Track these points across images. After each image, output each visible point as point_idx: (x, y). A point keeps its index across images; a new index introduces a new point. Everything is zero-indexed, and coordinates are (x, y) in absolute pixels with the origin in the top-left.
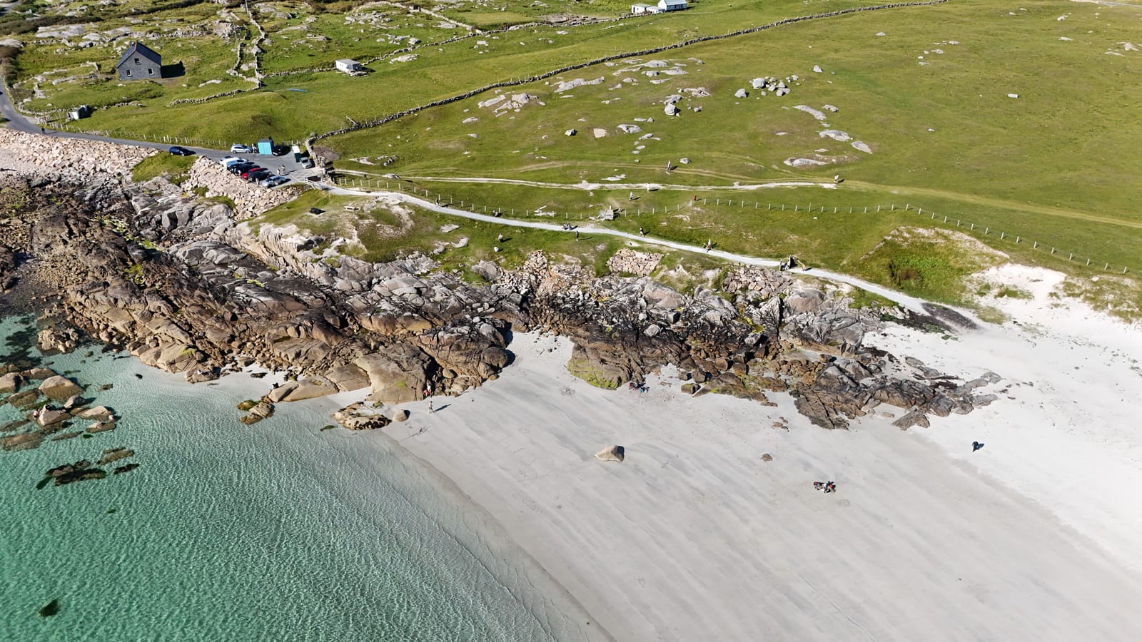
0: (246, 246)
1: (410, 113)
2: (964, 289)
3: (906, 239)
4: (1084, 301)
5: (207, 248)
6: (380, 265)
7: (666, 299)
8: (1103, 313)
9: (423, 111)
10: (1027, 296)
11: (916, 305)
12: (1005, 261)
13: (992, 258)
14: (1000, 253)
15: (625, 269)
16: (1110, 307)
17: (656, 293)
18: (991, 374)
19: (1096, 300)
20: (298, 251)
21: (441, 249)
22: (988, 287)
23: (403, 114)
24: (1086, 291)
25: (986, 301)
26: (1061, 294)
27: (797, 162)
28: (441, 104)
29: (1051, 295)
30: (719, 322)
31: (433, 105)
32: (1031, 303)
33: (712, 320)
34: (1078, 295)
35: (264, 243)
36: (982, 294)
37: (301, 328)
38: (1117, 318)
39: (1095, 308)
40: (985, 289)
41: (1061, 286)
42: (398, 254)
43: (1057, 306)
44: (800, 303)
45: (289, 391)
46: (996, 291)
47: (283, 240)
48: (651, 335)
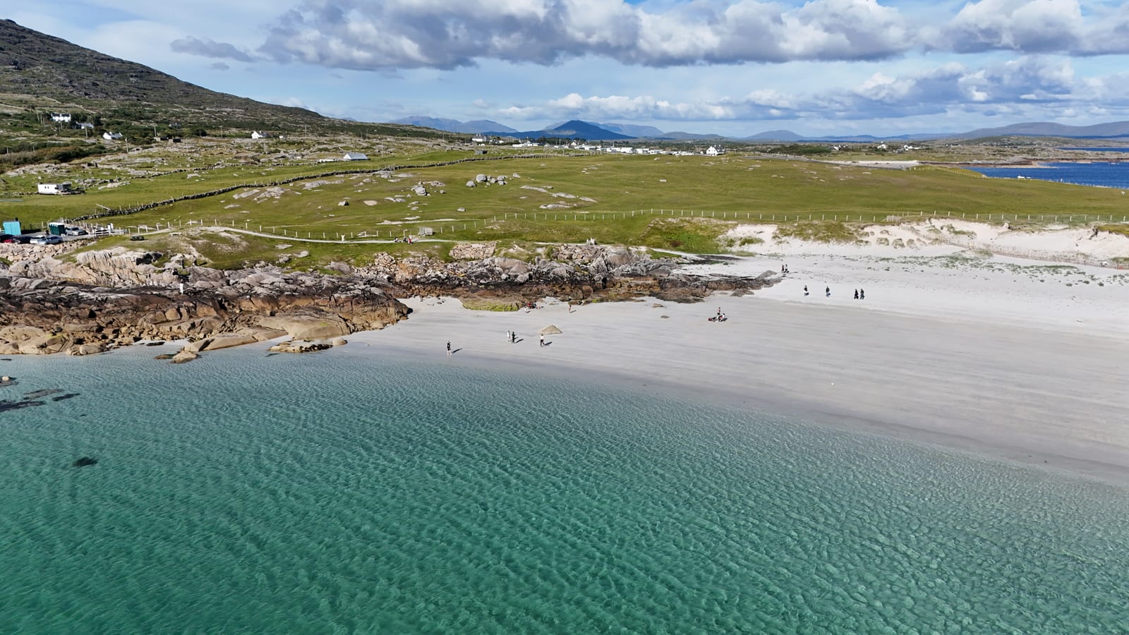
0: (60, 275)
1: (164, 203)
2: (717, 246)
3: (663, 226)
4: (795, 237)
5: (14, 278)
6: (231, 272)
7: (517, 265)
8: (810, 242)
9: (177, 203)
10: (760, 241)
11: (694, 256)
12: (737, 225)
13: (726, 226)
14: (730, 222)
15: (468, 256)
16: (812, 237)
17: (506, 263)
18: (770, 272)
19: (801, 234)
20: (138, 264)
21: (287, 259)
22: (732, 241)
23: (157, 205)
24: (794, 231)
25: (736, 248)
26: (780, 235)
27: (550, 206)
28: (193, 198)
29: (774, 237)
30: (566, 275)
31: (186, 198)
32: (764, 245)
33: (560, 274)
34: (791, 235)
35: (89, 265)
36: (731, 246)
37: (182, 310)
38: (820, 242)
39: (804, 239)
40: (731, 243)
41: (778, 232)
42: (245, 264)
43: (781, 242)
44: (617, 259)
45: (207, 343)
46: (739, 242)
47: (113, 258)
48: (522, 281)
